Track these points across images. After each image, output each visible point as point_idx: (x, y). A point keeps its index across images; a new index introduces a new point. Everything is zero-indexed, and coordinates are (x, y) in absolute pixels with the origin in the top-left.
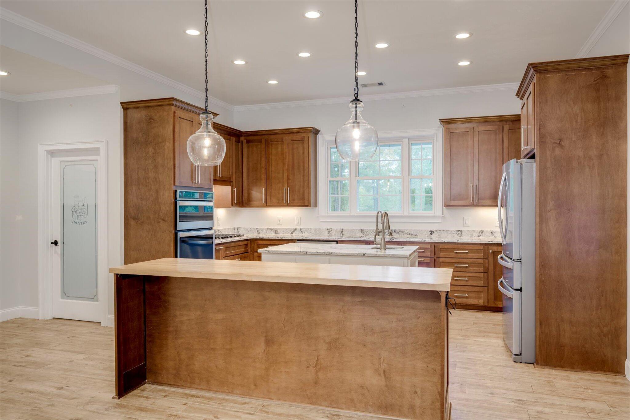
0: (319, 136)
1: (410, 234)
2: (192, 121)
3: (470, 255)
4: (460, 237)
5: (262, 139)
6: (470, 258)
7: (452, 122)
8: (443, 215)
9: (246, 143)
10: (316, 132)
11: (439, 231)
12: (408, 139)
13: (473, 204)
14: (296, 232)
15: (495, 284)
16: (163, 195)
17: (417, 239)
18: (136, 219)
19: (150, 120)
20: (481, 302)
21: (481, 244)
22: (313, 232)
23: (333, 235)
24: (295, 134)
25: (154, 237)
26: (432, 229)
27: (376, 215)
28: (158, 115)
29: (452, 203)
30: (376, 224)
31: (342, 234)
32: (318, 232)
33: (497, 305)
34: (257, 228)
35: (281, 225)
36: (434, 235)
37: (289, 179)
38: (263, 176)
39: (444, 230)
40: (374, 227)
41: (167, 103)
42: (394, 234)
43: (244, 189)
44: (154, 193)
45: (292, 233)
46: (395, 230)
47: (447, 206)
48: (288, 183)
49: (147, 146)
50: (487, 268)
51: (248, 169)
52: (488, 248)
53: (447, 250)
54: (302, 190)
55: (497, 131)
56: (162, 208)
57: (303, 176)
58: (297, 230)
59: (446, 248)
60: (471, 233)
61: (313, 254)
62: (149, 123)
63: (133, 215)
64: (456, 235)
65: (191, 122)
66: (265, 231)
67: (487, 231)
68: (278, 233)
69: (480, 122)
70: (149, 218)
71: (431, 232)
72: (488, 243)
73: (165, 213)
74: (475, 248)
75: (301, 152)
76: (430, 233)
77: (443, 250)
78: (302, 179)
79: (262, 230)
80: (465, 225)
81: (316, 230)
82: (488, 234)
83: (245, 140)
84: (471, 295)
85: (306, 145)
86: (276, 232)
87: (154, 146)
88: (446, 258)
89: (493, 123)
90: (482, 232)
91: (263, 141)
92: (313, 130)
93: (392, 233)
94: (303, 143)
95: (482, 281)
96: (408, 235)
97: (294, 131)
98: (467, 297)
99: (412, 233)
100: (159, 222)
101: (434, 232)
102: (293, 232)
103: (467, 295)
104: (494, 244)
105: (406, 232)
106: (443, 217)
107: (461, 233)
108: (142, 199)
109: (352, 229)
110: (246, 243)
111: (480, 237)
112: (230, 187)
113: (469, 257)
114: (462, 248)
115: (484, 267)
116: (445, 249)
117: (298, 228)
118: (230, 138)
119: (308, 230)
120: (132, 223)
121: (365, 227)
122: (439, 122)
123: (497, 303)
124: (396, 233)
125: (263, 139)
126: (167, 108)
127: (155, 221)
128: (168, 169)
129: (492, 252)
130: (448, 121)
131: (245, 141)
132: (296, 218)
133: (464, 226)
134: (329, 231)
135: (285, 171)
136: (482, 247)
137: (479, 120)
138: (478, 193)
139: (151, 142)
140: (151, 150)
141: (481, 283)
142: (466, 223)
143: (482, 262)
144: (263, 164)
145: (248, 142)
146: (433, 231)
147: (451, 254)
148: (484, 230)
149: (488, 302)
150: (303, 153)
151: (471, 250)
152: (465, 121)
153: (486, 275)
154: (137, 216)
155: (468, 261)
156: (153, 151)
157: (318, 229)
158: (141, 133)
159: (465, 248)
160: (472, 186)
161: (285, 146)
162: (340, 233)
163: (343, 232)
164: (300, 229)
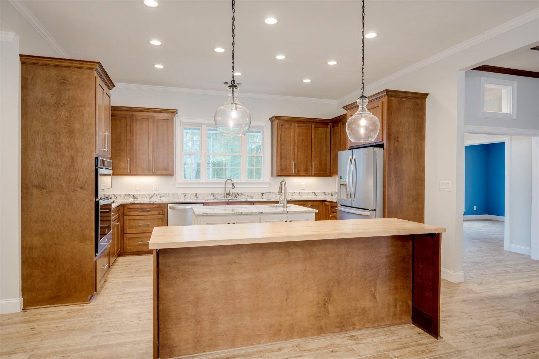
1: (248, 196)
7: (282, 118)
11: (268, 193)
13: (294, 175)
14: (154, 197)
16: (81, 162)
17: (253, 200)
18: (41, 187)
19: (63, 81)
22: (170, 196)
23: (188, 198)
25: (68, 207)
26: (263, 192)
27: (225, 182)
28: (75, 77)
29: (281, 174)
30: (224, 189)
31: (196, 197)
32: (175, 196)
34: (115, 195)
35: (140, 191)
36: (264, 196)
37: (153, 151)
38: (127, 148)
39: (271, 192)
40: (223, 191)
41: (89, 66)
44: (67, 160)
45: (150, 198)
46: (237, 193)
47: (278, 176)
48: (153, 155)
49: (58, 109)
54: (166, 161)
56: (79, 176)
58: (156, 195)
61: (247, 214)
62: (62, 84)
63: (36, 182)
64: (278, 196)
65: (103, 90)
66: (123, 197)
67: (297, 193)
68: (136, 198)
69: (298, 121)
70: (61, 186)
71: (262, 194)
73: (84, 180)
75: (166, 129)
79: (120, 195)
81: (173, 194)
86: (134, 197)
87: (69, 109)
89: (306, 122)
90: (294, 193)
92: (176, 112)
97: (160, 111)
99: (249, 195)
100: (75, 191)
101: (264, 194)
102: (152, 196)
105: (245, 194)
106: (270, 183)
108: (49, 165)
109: (204, 193)
111: (293, 197)
117: (157, 193)
119: (165, 195)
120: (35, 192)
121: (215, 191)
124: (238, 196)
125: (127, 115)
126: (87, 72)
127: (69, 190)
128: (89, 135)
130: (279, 118)
132: (154, 185)
134: (185, 195)
135: (150, 144)
137: (298, 119)
139: (64, 105)
140: (63, 113)
144: (128, 138)
150: (168, 131)
154: (43, 185)
156: (67, 115)
157: (175, 194)
158: (49, 93)
161: (150, 123)
162: (194, 197)
163: (197, 195)
164: (159, 194)
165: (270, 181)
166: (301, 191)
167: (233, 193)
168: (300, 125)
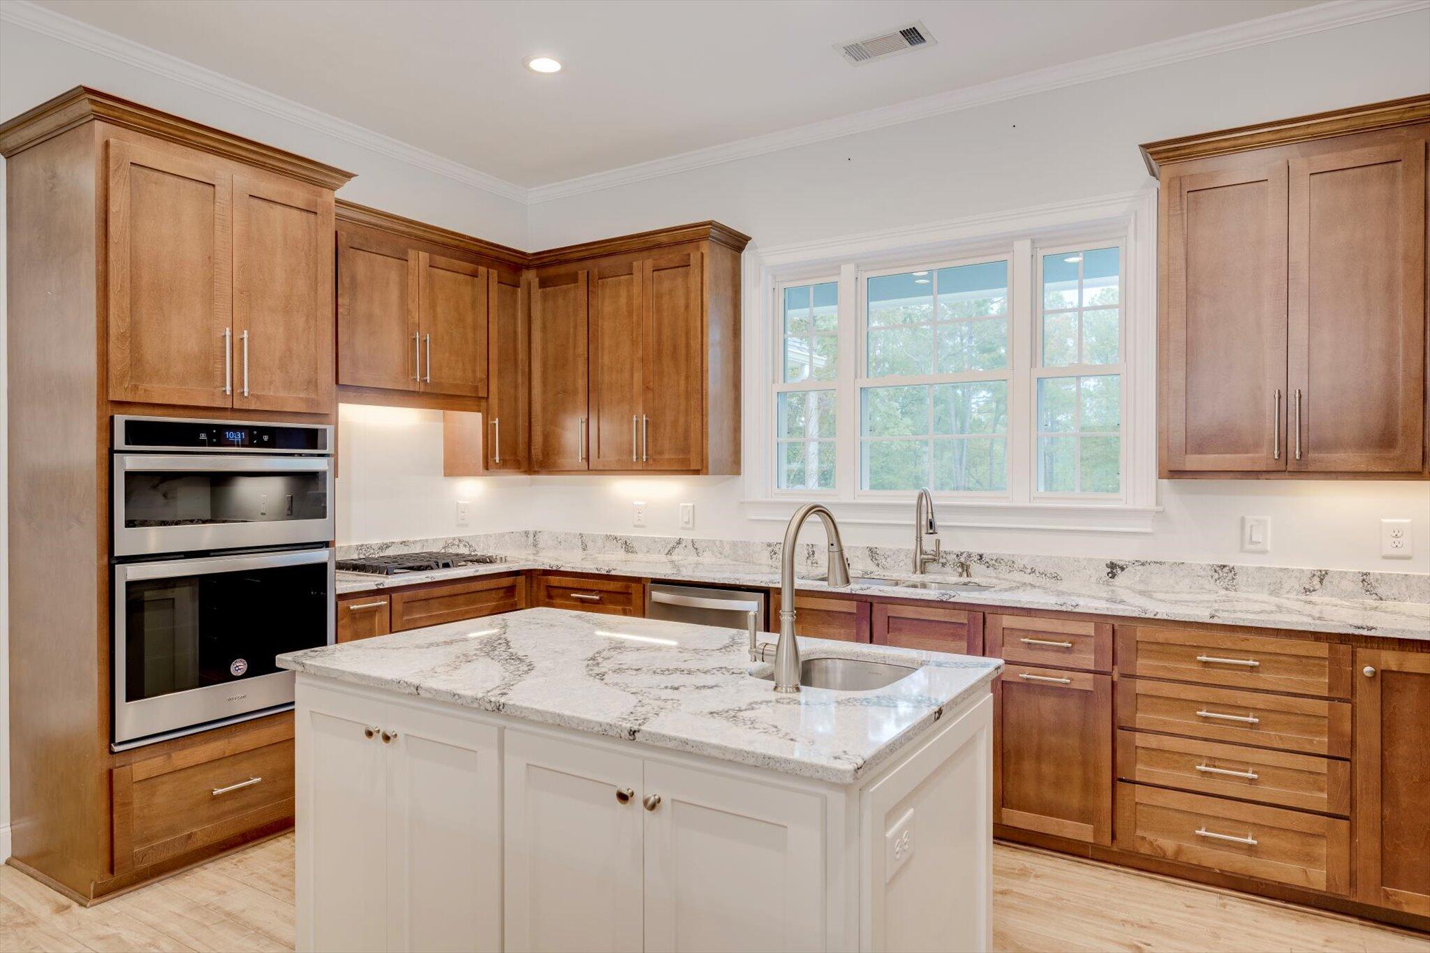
0: (746, 255)
1: (1033, 571)
2: (214, 185)
3: (1269, 679)
4: (1227, 589)
5: (577, 273)
6: (1267, 692)
7: (1195, 149)
8: (1160, 509)
9: (540, 288)
10: (737, 243)
11: (1143, 564)
12: (1033, 242)
13: (1284, 468)
14: (678, 552)
15: (1387, 812)
20: (1317, 878)
21: (1317, 636)
22: (726, 551)
24: (666, 250)
26: (1116, 558)
27: (915, 502)
29: (1193, 462)
30: (913, 533)
31: (809, 562)
32: (741, 552)
33: (1398, 903)
34: (581, 536)
35: (644, 527)
36: (1120, 582)
37: (647, 389)
38: (581, 383)
39: (1160, 563)
40: (907, 542)
42: (975, 567)
43: (533, 420)
45: (669, 553)
46: (981, 556)
47: (1173, 473)
48: (645, 401)
50: (1348, 739)
51: (544, 365)
52: (1354, 654)
53: (1163, 649)
54: (682, 420)
55: (1399, 165)
57: (687, 377)
58: (683, 546)
59: (1161, 640)
60: (1274, 582)
64: (1210, 585)
65: (212, 188)
66: (600, 543)
67: (1343, 575)
68: (633, 552)
69: (1315, 137)
70: (52, 511)
71: (1112, 566)
72: (1353, 635)
73: (82, 495)
74: (1293, 652)
75: (682, 302)
76: (1109, 570)
77: (1149, 647)
78: (682, 387)
79: (596, 539)
80: (1248, 547)
81: (734, 545)
82: (1347, 585)
83: (538, 279)
84: (1268, 841)
85: (694, 281)
86: (627, 546)
87: (61, 266)
88: (1159, 679)
89: (1379, 136)
90: (1323, 576)
91: (582, 276)
92: (714, 232)
93: (968, 567)
94: (687, 275)
95: (1321, 790)
96: (1027, 576)
97: (663, 238)
98: (1250, 849)
99: (1040, 567)
101: (1123, 569)
102: (673, 549)
103: (1250, 840)
104: (1384, 641)
106: (1160, 515)
107: (1231, 575)
110: (506, 582)
111: (1314, 597)
112: (480, 415)
113: (1262, 686)
114: (1229, 645)
115: (1333, 732)
116: (1158, 643)
117: (687, 536)
118: (477, 271)
119: (713, 545)
121: (882, 542)
122: (1138, 156)
123: (1395, 894)
124: (984, 567)
125: (580, 272)
127: (62, 523)
129: (1375, 673)
130: (1177, 149)
131: (535, 282)
132: (684, 508)
133: (1242, 549)
134: (774, 551)
135: (638, 365)
136: (1322, 649)
137: (1311, 130)
138: (1304, 423)
139: (55, 255)
140: (54, 284)
141: (1320, 799)
142: (1254, 539)
143: (1326, 714)
144: (582, 349)
145: (543, 283)
146: (1121, 563)
147: (1183, 666)
148: (1331, 569)
149: (1352, 883)
150: (687, 307)
151: (1272, 660)
152: (1249, 140)
153: (1342, 769)
155: (1259, 700)
156: (57, 285)
157: (742, 543)
159: (1244, 646)
160: (1279, 398)
161: (636, 290)
162: (804, 558)
163: (813, 554)
164: (692, 541)
165: (1157, 504)
166: (1377, 568)
167: (962, 554)
168: (1328, 159)
